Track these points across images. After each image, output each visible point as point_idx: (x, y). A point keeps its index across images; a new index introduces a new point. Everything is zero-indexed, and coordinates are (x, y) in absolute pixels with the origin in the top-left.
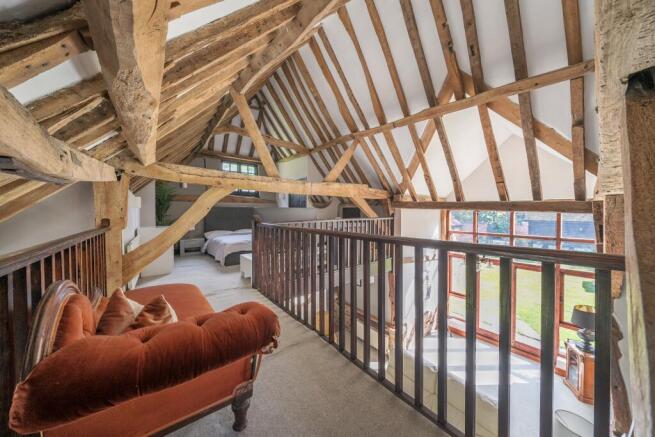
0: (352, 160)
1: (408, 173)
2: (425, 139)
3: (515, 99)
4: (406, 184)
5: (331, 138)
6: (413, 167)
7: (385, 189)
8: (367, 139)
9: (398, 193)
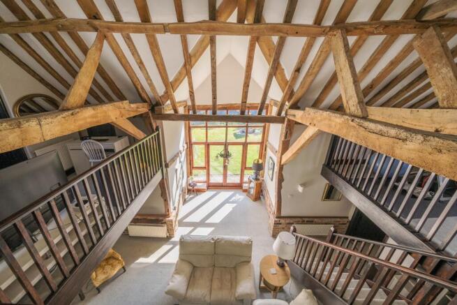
0: (100, 70)
1: (170, 86)
2: (195, 55)
3: (275, 39)
4: (168, 95)
5: (39, 15)
6: (178, 80)
7: (144, 101)
8: (118, 36)
9: (158, 104)
